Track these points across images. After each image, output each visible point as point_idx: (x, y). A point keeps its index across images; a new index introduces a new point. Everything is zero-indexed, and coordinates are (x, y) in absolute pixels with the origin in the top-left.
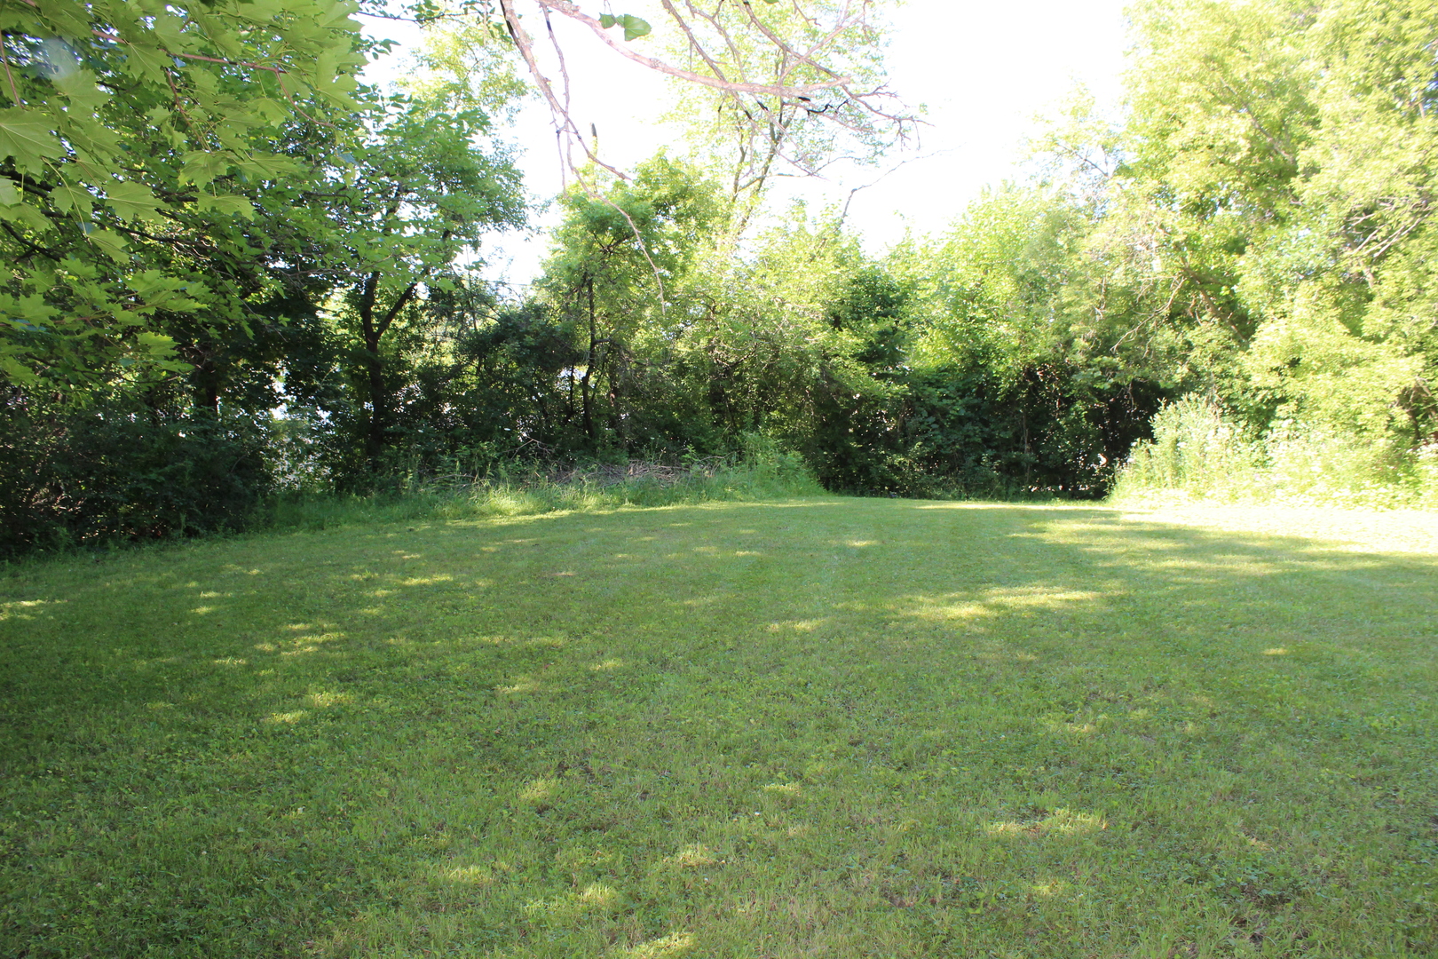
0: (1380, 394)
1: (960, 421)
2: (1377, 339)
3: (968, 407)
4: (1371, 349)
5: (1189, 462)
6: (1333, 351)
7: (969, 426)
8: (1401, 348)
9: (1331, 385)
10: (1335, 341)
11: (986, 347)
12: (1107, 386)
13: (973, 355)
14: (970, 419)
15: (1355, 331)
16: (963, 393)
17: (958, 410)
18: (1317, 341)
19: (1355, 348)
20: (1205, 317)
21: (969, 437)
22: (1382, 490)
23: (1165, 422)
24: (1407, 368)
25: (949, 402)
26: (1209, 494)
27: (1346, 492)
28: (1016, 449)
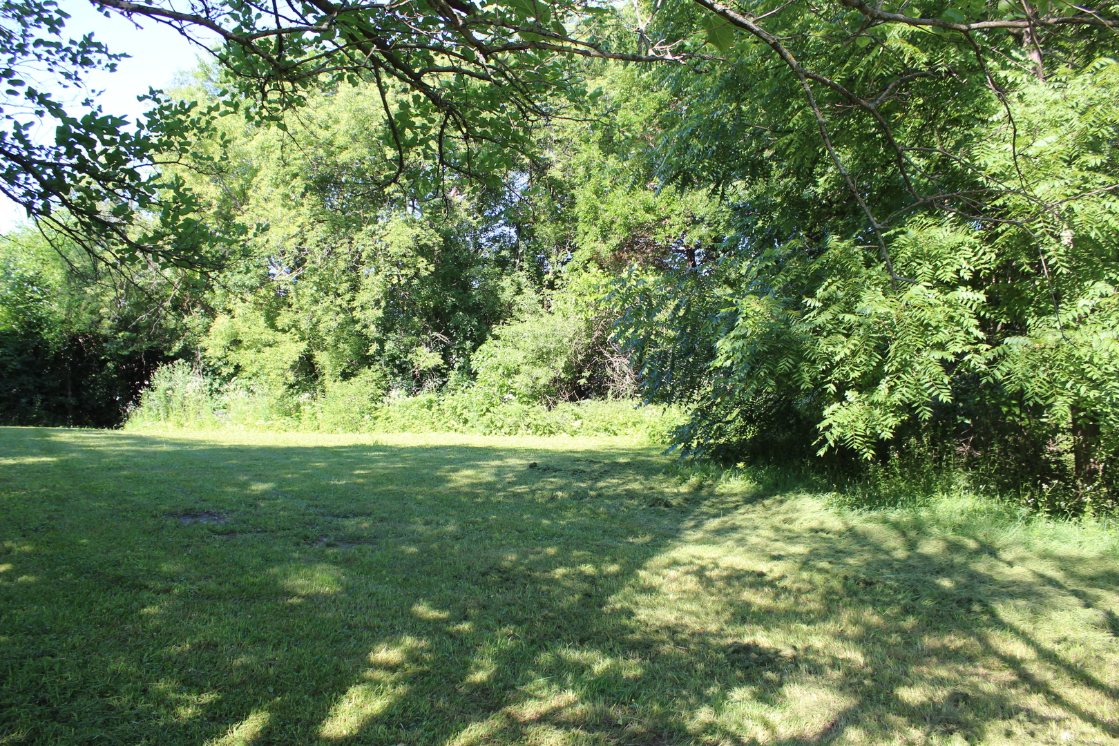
0: (280, 364)
1: (17, 373)
2: (284, 331)
3: (24, 363)
4: (280, 336)
5: (175, 404)
6: (257, 336)
7: (24, 378)
8: (297, 337)
9: (253, 357)
10: (258, 330)
11: (40, 319)
12: (125, 353)
13: (30, 324)
14: (25, 372)
15: (273, 326)
16: (20, 352)
17: (15, 364)
18: (247, 330)
19: (269, 335)
20: (196, 310)
21: (23, 384)
22: (282, 421)
23: (161, 377)
24: (295, 349)
25: (9, 358)
26: (186, 424)
27: (261, 422)
28: (61, 395)
